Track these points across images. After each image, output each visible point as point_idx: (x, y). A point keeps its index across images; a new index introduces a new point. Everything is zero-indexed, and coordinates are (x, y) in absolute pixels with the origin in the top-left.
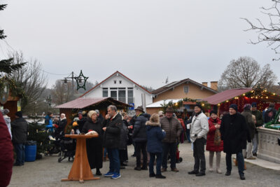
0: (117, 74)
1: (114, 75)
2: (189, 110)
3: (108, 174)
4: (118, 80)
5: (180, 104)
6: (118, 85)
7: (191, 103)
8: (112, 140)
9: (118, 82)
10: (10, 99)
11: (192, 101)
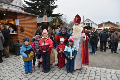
0: (88, 19)
1: (87, 20)
2: (112, 31)
3: (91, 52)
4: (88, 21)
5: (110, 28)
6: (88, 23)
7: (113, 29)
8: (93, 40)
9: (88, 22)
10: (59, 24)
11: (114, 28)
